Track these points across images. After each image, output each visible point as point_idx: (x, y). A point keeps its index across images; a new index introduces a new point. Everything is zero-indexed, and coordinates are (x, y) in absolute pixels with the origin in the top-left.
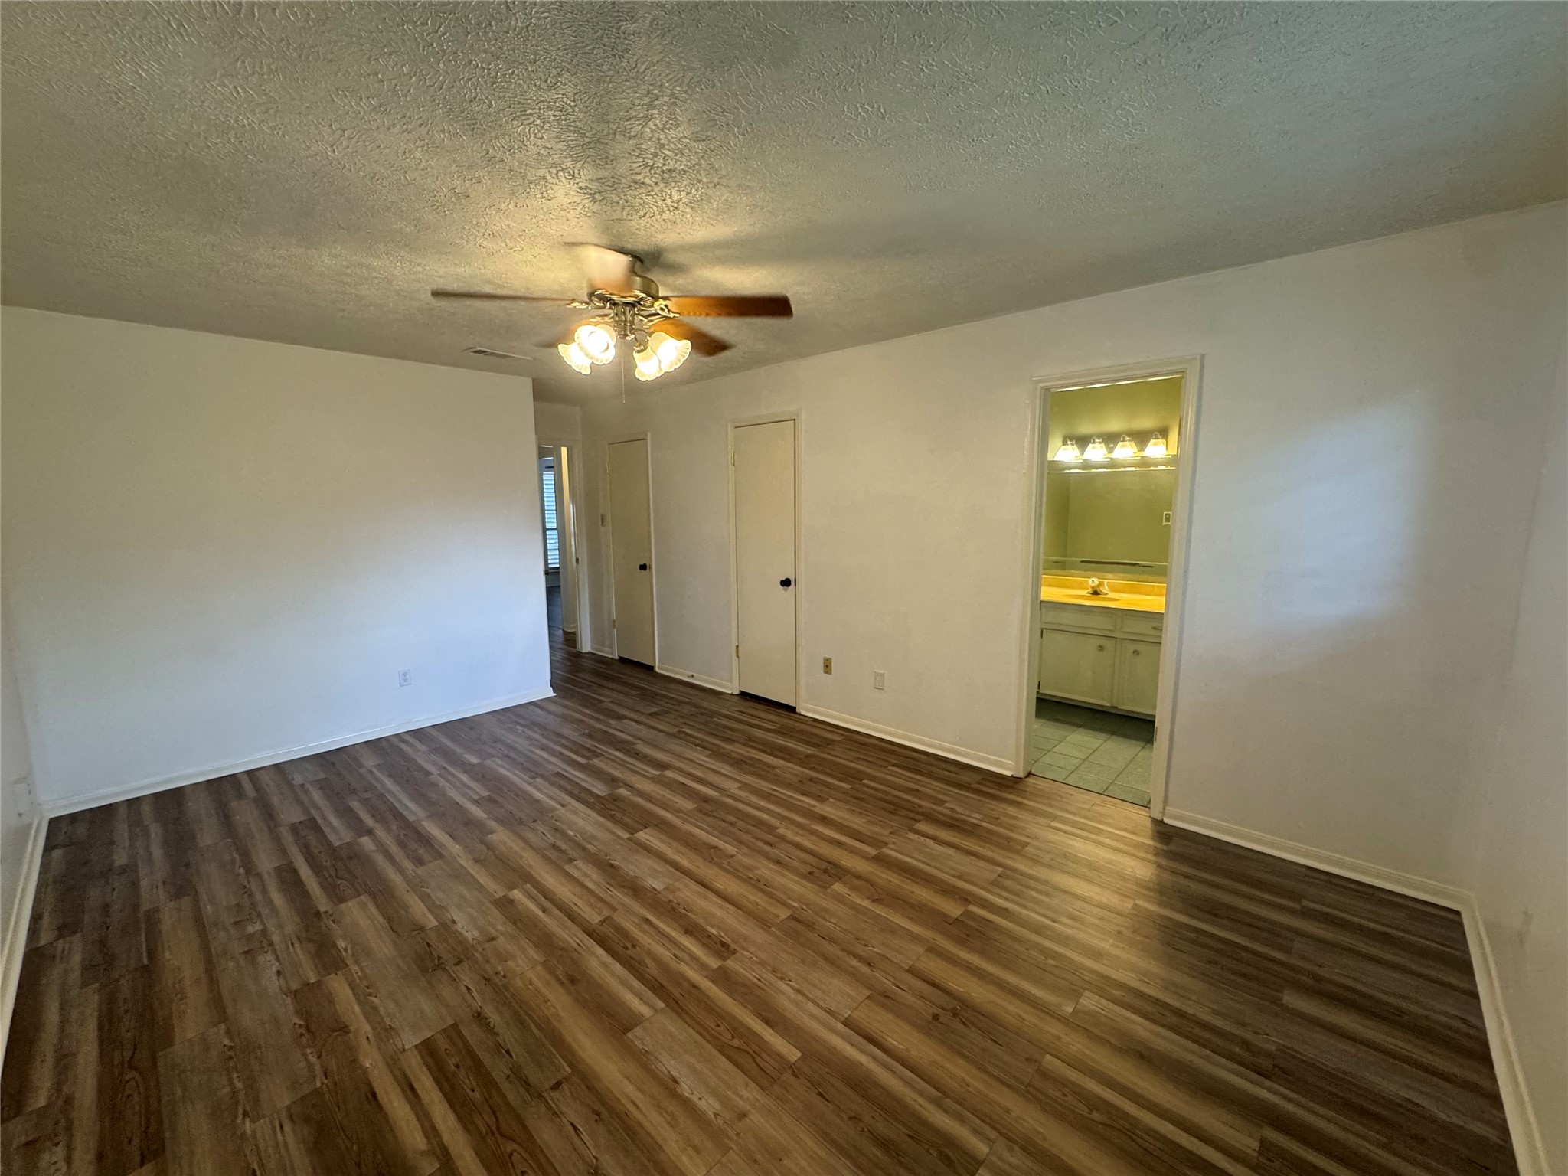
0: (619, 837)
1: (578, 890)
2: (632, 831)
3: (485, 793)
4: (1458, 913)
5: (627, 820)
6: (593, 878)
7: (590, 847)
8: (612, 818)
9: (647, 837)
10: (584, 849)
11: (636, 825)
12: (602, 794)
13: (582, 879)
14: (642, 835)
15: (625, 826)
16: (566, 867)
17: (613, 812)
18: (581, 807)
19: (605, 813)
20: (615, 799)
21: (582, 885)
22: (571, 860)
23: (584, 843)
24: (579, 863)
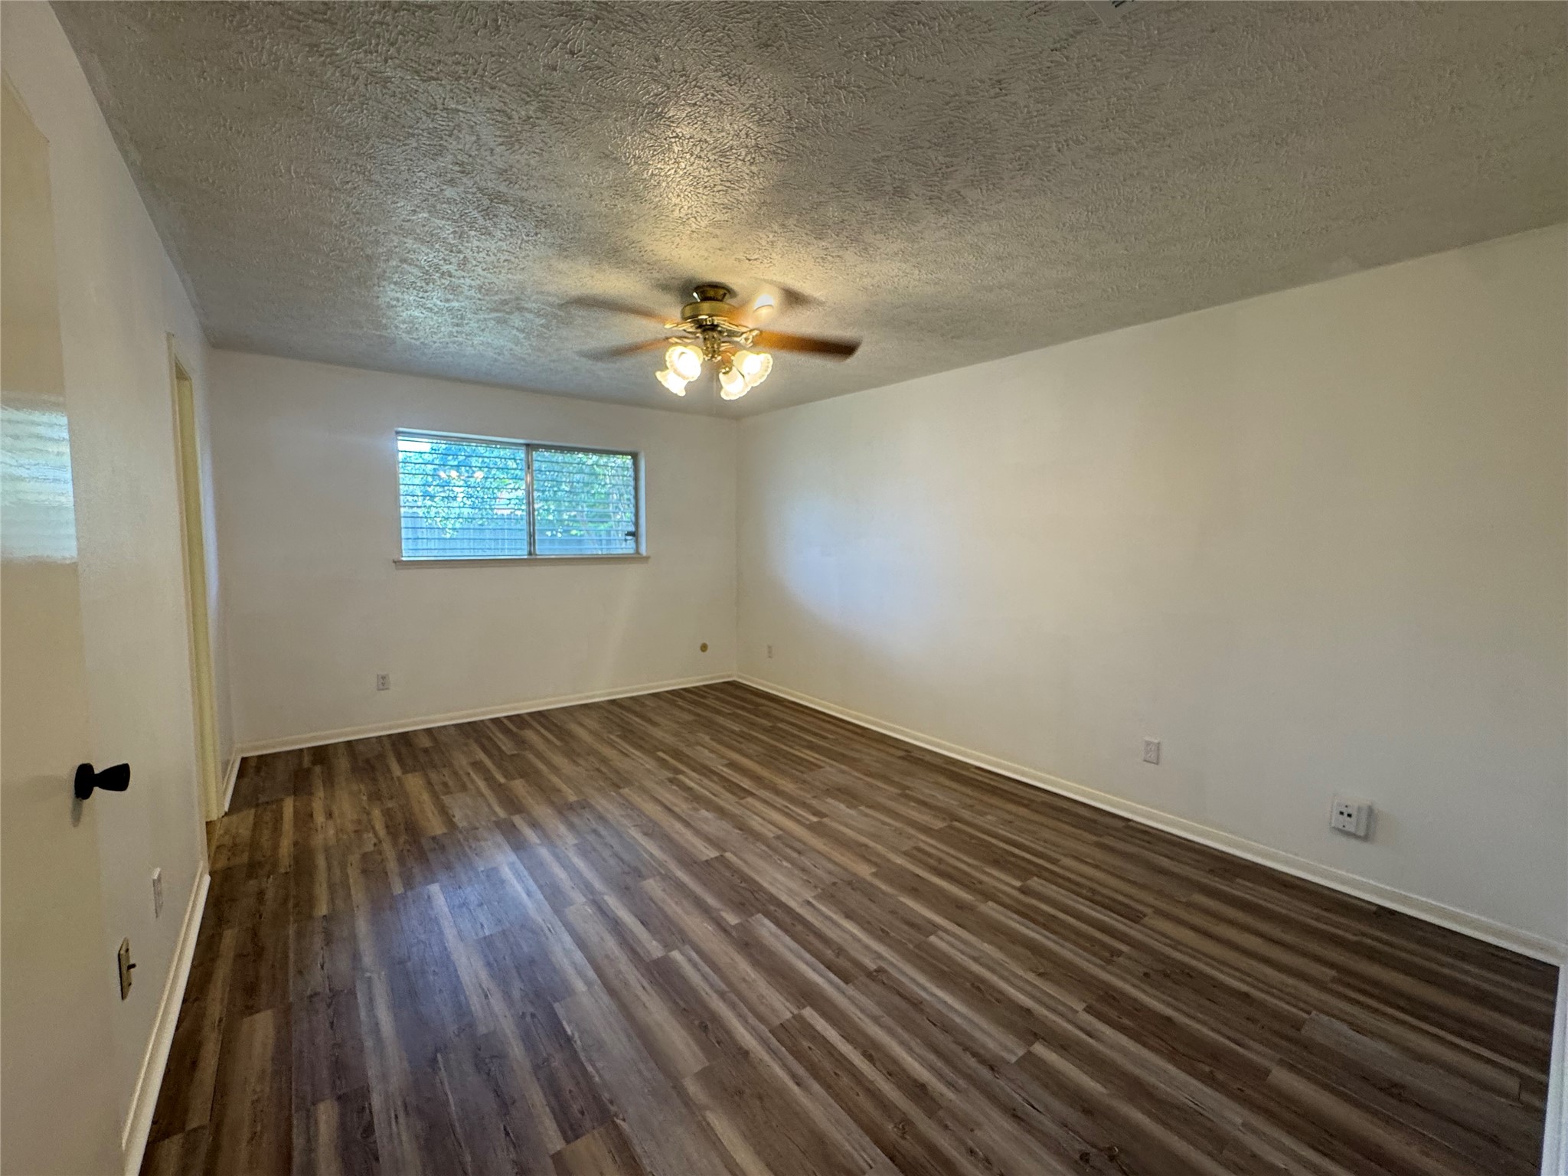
0: (735, 854)
1: (765, 816)
2: (721, 859)
3: (932, 938)
4: (244, 760)
5: (728, 874)
6: (755, 823)
7: (764, 848)
8: (745, 878)
9: (707, 852)
10: (769, 846)
11: (716, 864)
12: (760, 916)
13: (765, 823)
14: (712, 853)
15: (728, 865)
16: (780, 832)
17: (743, 885)
18: (784, 898)
19: (755, 888)
20: (741, 906)
21: (764, 819)
22: (778, 837)
23: (770, 852)
24: (771, 835)
